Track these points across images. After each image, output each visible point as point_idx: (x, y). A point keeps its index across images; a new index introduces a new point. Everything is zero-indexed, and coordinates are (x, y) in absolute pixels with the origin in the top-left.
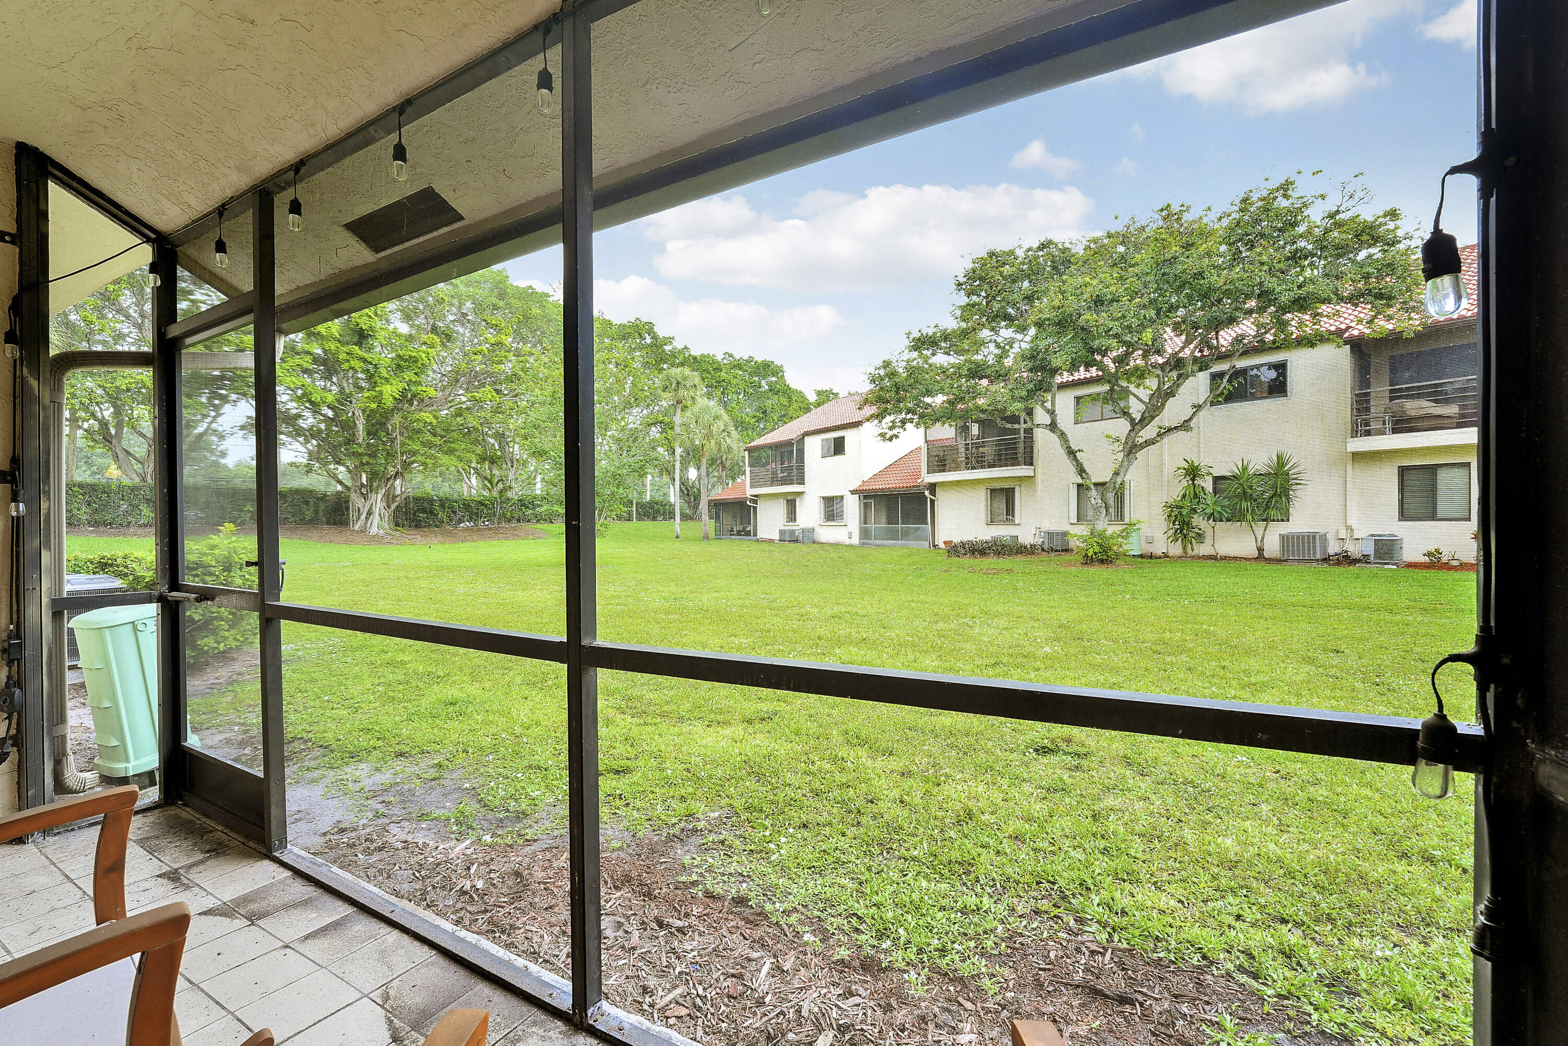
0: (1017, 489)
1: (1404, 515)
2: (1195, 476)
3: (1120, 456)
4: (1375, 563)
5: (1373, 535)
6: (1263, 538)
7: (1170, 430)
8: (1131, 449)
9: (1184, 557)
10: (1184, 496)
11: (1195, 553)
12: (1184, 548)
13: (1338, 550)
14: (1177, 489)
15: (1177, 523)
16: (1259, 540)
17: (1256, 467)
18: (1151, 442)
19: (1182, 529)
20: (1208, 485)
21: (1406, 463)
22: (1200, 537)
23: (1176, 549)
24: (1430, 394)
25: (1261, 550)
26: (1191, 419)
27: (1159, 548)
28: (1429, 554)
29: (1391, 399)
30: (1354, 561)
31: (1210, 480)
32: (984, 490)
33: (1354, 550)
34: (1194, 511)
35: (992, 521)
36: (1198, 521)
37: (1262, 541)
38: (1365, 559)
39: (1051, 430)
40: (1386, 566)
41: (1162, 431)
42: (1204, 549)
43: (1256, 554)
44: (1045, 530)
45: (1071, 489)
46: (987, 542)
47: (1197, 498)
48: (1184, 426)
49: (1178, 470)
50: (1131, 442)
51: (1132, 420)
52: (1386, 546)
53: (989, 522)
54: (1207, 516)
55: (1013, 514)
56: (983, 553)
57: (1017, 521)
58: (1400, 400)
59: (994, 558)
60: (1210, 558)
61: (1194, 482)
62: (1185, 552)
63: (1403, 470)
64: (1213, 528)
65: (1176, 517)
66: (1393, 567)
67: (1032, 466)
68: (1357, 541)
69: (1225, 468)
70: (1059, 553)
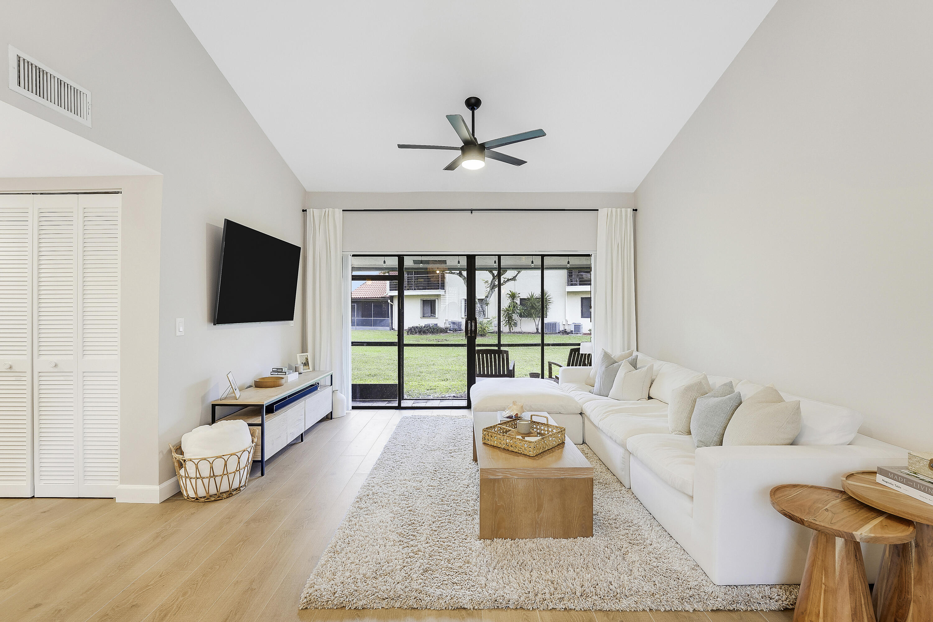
0: (437, 300)
1: (582, 317)
2: (514, 298)
3: (489, 289)
4: (574, 334)
5: (574, 323)
7: (508, 280)
8: (493, 287)
9: (510, 332)
10: (510, 306)
11: (513, 331)
12: (510, 329)
13: (563, 329)
14: (507, 303)
15: (507, 318)
16: (537, 325)
17: (536, 296)
19: (509, 321)
20: (518, 302)
21: (584, 296)
22: (515, 325)
23: (507, 329)
25: (538, 329)
26: (516, 276)
30: (568, 333)
31: (519, 299)
32: (420, 301)
33: (568, 329)
34: (514, 312)
35: (424, 316)
36: (515, 317)
38: (571, 332)
39: (460, 276)
40: (578, 335)
41: (506, 280)
42: (516, 329)
43: (536, 331)
44: (450, 321)
46: (425, 327)
47: (514, 307)
48: (514, 279)
49: (510, 296)
50: (493, 284)
51: (493, 274)
52: (577, 328)
53: (422, 316)
54: (517, 315)
55: (435, 313)
56: (425, 333)
57: (436, 316)
58: (582, 273)
59: (431, 335)
60: (520, 333)
61: (513, 300)
62: (510, 331)
63: (582, 299)
64: (521, 320)
65: (507, 315)
66: (580, 335)
67: (444, 290)
68: (569, 325)
69: (525, 295)
70: (458, 332)
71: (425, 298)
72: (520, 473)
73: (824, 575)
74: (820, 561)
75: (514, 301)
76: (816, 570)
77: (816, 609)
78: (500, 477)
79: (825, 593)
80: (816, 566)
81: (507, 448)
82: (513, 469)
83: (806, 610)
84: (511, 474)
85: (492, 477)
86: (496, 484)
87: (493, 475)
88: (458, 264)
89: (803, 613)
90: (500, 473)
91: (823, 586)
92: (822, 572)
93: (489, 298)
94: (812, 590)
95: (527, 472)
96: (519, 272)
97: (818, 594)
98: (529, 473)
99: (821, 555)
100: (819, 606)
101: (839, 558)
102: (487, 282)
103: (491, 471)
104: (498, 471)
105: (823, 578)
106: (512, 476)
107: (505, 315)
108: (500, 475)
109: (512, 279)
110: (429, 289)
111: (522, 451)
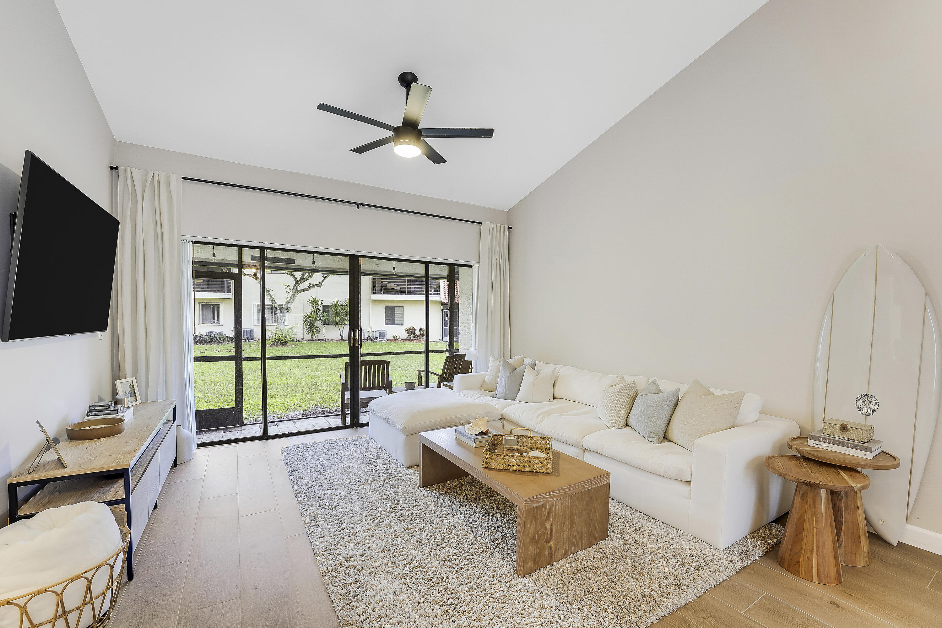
0: (221, 305)
1: (386, 324)
2: (316, 305)
3: (290, 294)
4: (379, 340)
5: (378, 330)
6: (343, 331)
7: (313, 286)
8: (296, 291)
9: (312, 340)
10: (312, 313)
11: (316, 338)
12: (312, 336)
13: (367, 336)
14: (309, 309)
15: (308, 325)
17: (341, 303)
18: (304, 290)
19: (311, 328)
20: (321, 309)
21: (388, 305)
22: (318, 332)
23: (308, 337)
24: (394, 282)
25: (342, 336)
26: (322, 282)
27: (300, 337)
28: (394, 337)
29: (382, 282)
30: (373, 340)
31: (322, 306)
32: (198, 305)
33: (373, 336)
34: (316, 319)
35: (203, 323)
36: (318, 324)
37: (342, 333)
38: (376, 339)
39: (254, 278)
40: (382, 341)
41: (311, 286)
42: (318, 337)
43: (340, 338)
45: (254, 307)
46: (206, 335)
47: (317, 314)
48: (320, 285)
49: (312, 302)
50: (295, 289)
51: (296, 279)
52: (382, 334)
53: (201, 323)
54: (321, 322)
55: (218, 319)
56: (207, 342)
57: (221, 322)
58: (386, 283)
59: (216, 345)
60: (323, 340)
61: (315, 307)
62: (312, 338)
63: (386, 307)
64: (324, 327)
65: (308, 322)
66: (385, 341)
67: (231, 293)
68: (373, 332)
69: (329, 302)
70: (251, 340)
71: (204, 302)
72: (559, 494)
73: (814, 521)
74: (811, 511)
75: (317, 307)
76: (808, 518)
77: (810, 547)
78: (542, 503)
79: (816, 534)
80: (808, 515)
81: (518, 468)
82: (553, 491)
83: (801, 550)
84: (551, 498)
85: (536, 505)
86: (539, 512)
87: (536, 503)
88: (313, 265)
89: (798, 553)
90: (542, 498)
91: (815, 529)
92: (813, 519)
93: (291, 303)
94: (806, 534)
95: (564, 491)
96: (325, 278)
97: (811, 537)
98: (565, 492)
99: (811, 507)
100: (812, 545)
101: (824, 506)
102: (288, 286)
103: (535, 499)
104: (541, 496)
105: (815, 523)
106: (552, 499)
107: (307, 322)
108: (543, 501)
109: (318, 284)
110: (210, 291)
111: (537, 469)
